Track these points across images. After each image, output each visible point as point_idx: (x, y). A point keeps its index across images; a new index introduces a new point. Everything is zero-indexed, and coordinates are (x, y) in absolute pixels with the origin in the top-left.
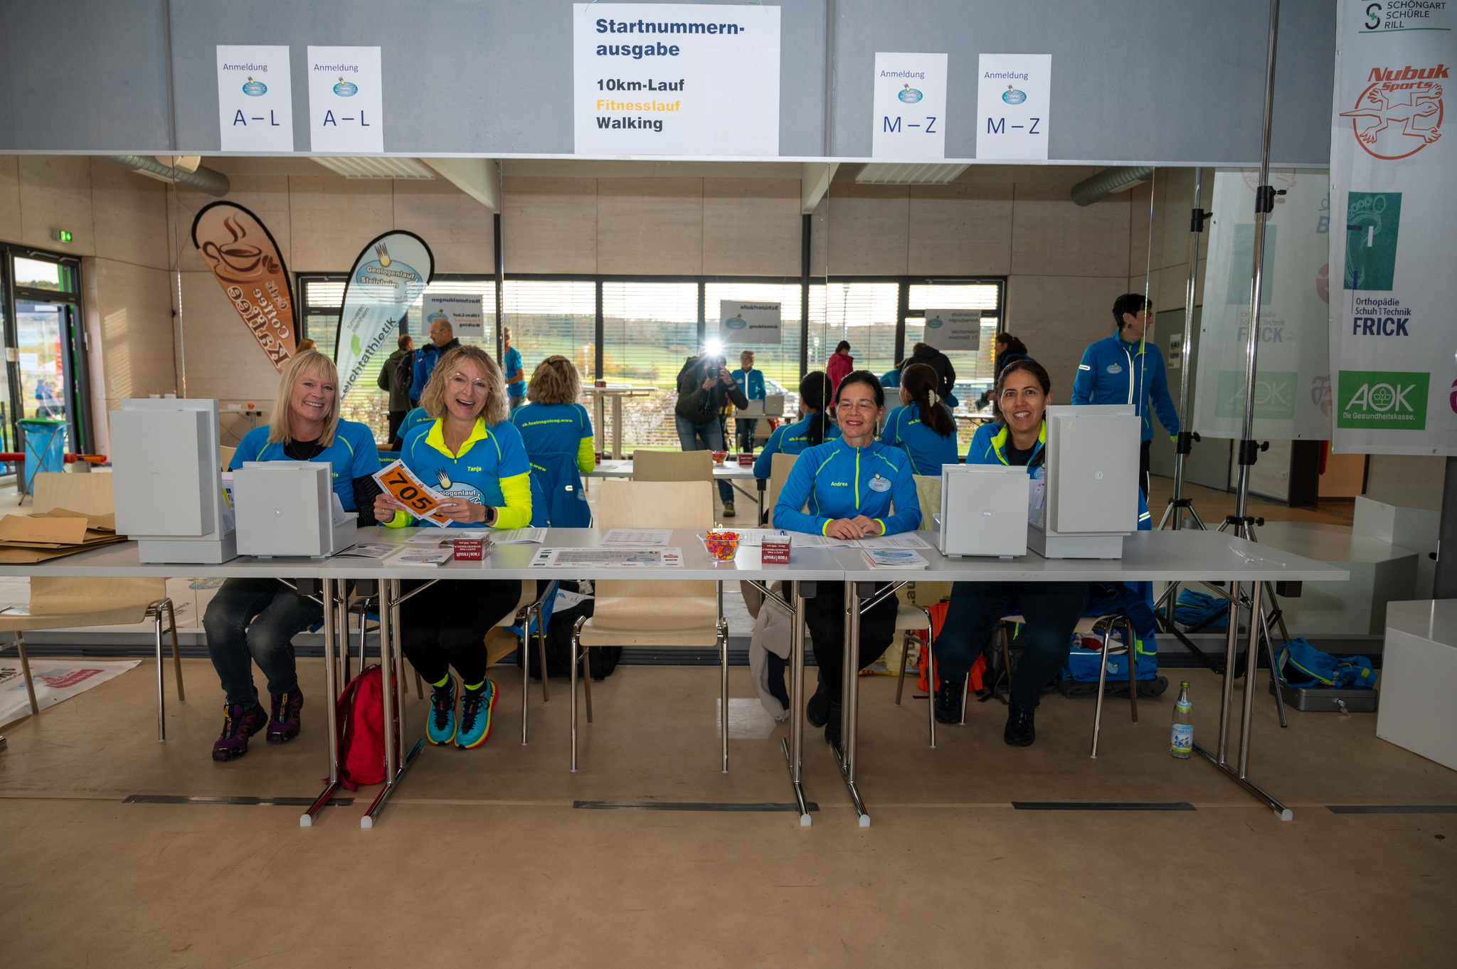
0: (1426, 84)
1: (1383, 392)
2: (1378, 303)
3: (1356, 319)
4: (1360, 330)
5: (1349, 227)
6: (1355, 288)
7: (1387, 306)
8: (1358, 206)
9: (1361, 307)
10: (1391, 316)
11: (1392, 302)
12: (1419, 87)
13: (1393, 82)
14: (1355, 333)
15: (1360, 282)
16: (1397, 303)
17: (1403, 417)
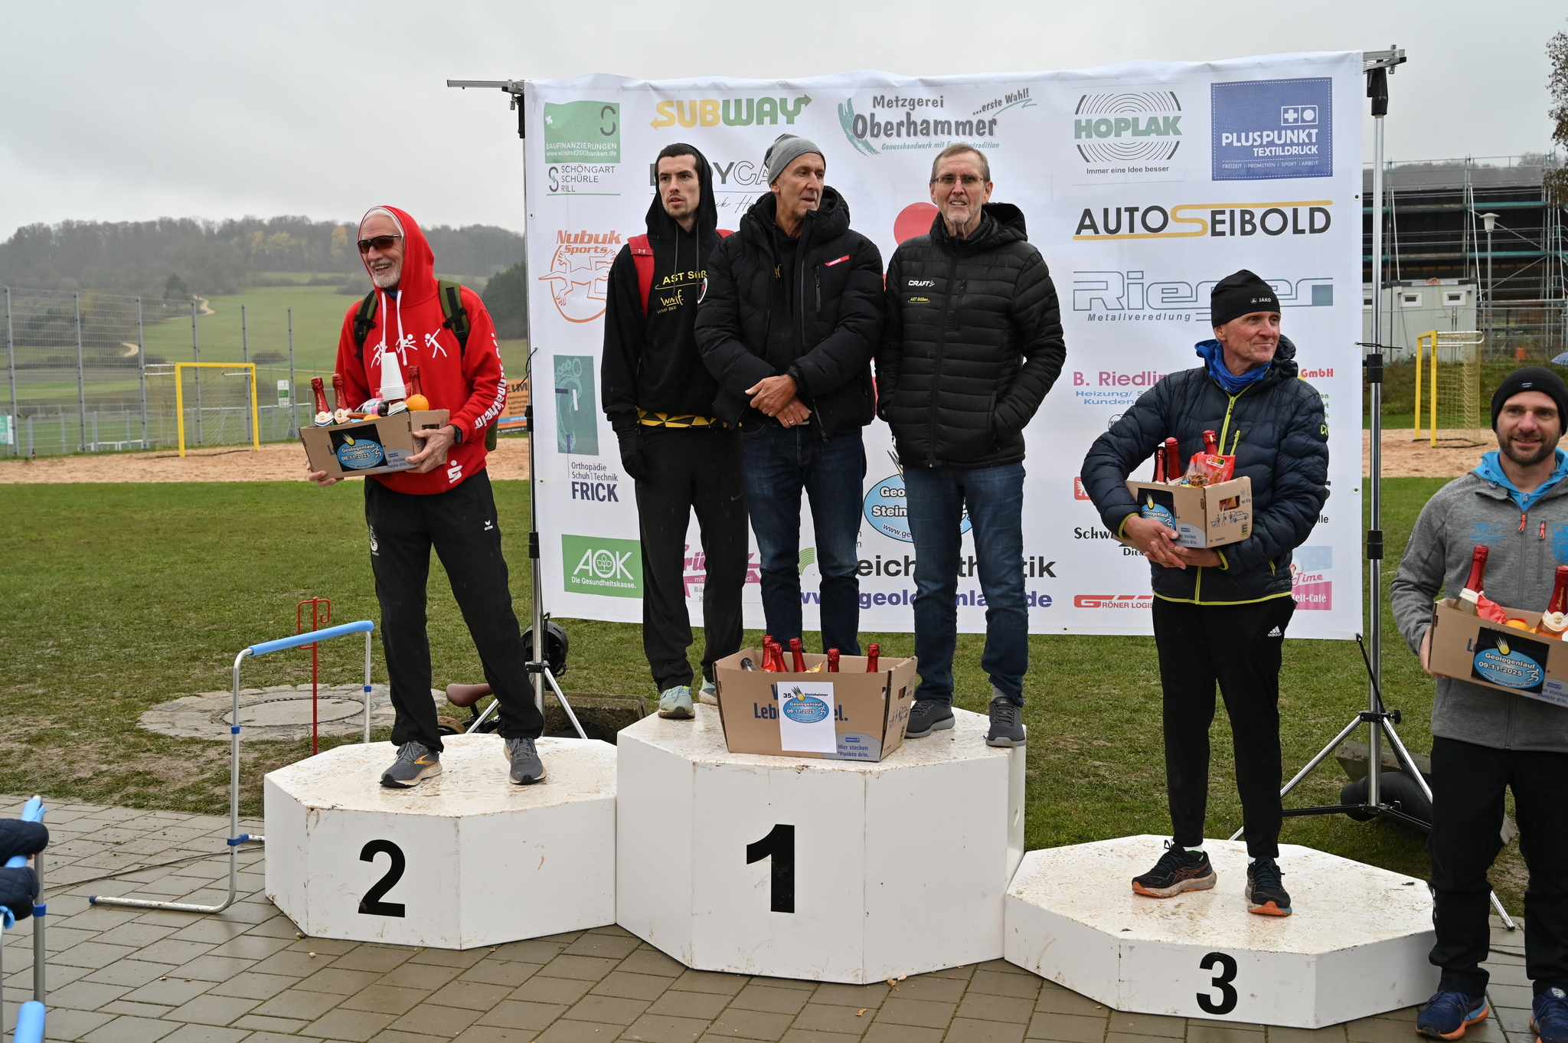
0: (602, 249)
1: (604, 559)
2: (589, 468)
3: (574, 484)
4: (578, 494)
5: (558, 391)
6: (569, 452)
7: (596, 471)
8: (562, 370)
9: (577, 471)
10: (601, 482)
11: (600, 467)
12: (596, 251)
13: (574, 245)
14: (574, 497)
15: (572, 446)
16: (605, 468)
17: (624, 585)
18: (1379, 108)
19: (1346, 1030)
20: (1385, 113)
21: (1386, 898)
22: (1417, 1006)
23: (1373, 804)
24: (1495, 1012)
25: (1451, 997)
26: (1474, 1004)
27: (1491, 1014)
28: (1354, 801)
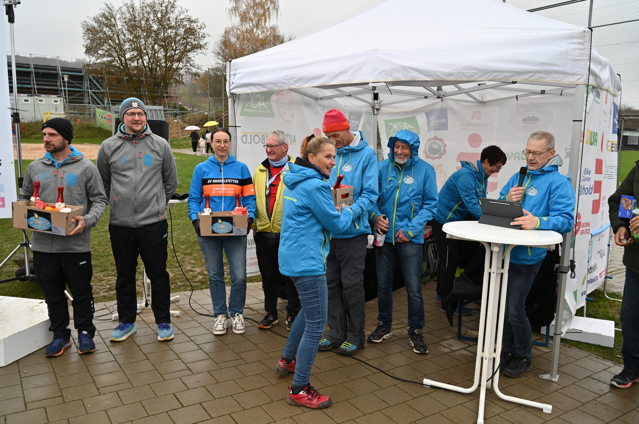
18: (11, 20)
19: (18, 363)
20: (14, 22)
21: (32, 310)
22: (46, 346)
23: (28, 275)
24: (74, 341)
25: (58, 341)
26: (67, 342)
27: (73, 342)
28: (20, 275)
